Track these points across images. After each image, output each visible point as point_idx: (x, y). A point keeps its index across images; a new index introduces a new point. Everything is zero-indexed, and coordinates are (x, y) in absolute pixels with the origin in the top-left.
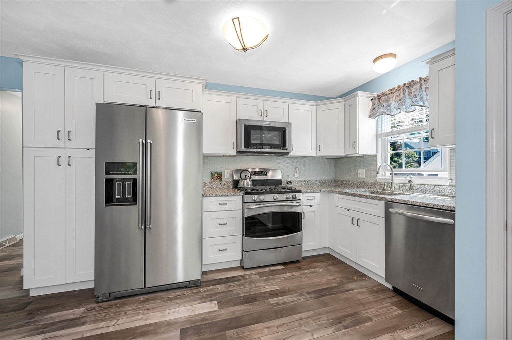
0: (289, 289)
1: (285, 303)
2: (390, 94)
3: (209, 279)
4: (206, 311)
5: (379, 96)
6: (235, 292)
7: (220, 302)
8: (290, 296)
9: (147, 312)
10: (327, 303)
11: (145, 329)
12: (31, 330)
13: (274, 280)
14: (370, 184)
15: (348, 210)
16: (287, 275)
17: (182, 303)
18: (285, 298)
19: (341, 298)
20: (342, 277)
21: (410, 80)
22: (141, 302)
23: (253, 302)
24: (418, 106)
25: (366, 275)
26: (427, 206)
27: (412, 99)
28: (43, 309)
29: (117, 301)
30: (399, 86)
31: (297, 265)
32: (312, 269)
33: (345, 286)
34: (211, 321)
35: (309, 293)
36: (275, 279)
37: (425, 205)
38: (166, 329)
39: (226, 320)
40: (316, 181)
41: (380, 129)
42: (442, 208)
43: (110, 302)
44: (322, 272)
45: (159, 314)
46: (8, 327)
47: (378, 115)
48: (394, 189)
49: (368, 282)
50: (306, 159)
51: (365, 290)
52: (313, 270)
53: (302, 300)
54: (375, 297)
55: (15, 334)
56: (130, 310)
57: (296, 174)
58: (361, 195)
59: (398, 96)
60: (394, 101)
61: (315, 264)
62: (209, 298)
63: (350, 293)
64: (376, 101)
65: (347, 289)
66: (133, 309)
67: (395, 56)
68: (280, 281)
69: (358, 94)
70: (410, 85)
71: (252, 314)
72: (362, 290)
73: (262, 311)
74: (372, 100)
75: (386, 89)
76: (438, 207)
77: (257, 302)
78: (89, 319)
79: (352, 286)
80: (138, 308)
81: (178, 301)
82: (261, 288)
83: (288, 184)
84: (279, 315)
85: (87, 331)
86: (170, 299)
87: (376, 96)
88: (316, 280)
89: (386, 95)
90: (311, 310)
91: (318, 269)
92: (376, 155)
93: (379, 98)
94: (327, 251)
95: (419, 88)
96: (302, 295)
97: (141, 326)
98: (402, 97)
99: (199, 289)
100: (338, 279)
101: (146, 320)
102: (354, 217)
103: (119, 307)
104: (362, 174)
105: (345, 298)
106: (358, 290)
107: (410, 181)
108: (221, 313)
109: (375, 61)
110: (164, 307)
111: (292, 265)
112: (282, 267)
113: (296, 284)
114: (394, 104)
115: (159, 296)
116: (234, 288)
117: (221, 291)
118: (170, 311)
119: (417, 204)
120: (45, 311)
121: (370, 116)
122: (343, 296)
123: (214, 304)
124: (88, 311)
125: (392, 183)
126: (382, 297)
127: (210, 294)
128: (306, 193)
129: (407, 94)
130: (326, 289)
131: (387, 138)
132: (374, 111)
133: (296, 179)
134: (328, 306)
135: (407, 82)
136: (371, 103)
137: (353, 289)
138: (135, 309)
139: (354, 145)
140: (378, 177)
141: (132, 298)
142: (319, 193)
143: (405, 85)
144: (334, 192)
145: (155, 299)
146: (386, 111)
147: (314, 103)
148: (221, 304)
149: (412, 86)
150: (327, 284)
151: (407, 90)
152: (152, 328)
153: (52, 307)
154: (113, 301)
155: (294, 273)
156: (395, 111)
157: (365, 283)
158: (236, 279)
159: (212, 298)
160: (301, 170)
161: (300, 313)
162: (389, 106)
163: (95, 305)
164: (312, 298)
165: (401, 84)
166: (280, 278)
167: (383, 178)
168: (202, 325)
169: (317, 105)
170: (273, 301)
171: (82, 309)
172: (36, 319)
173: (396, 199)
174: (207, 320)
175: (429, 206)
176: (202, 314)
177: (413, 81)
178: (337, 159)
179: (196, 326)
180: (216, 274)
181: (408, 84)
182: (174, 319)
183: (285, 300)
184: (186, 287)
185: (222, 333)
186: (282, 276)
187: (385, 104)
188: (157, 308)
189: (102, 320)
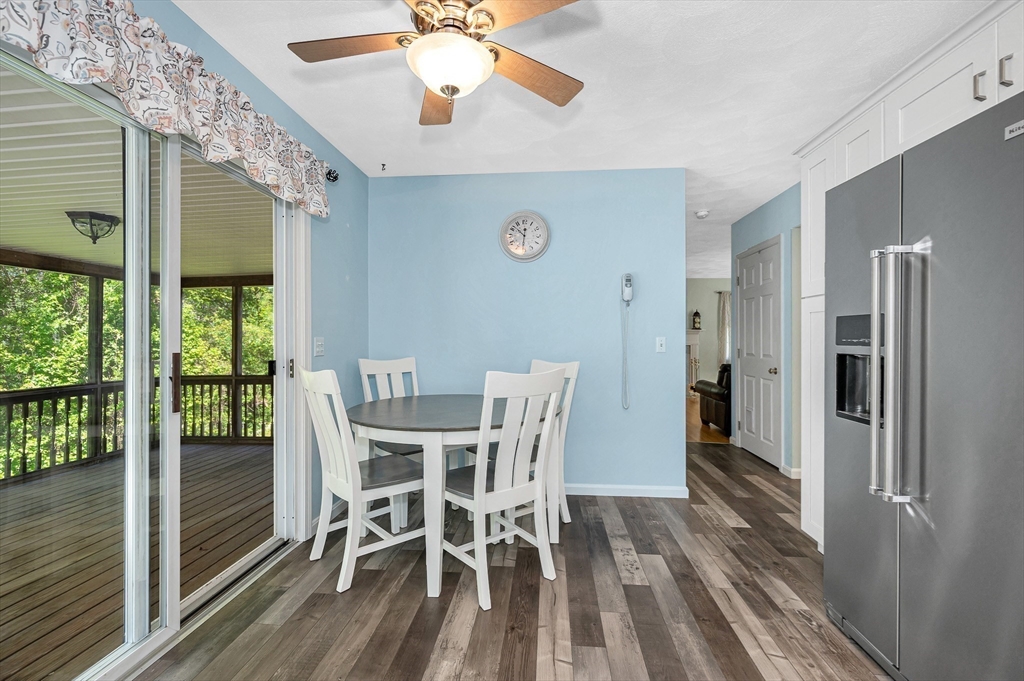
29: (850, 645)
43: (843, 638)
56: (824, 671)
78: (776, 620)
124: (801, 614)
153: (798, 577)
154: (845, 641)
163: (825, 621)
171: (802, 606)
172: (765, 572)
189: (779, 635)
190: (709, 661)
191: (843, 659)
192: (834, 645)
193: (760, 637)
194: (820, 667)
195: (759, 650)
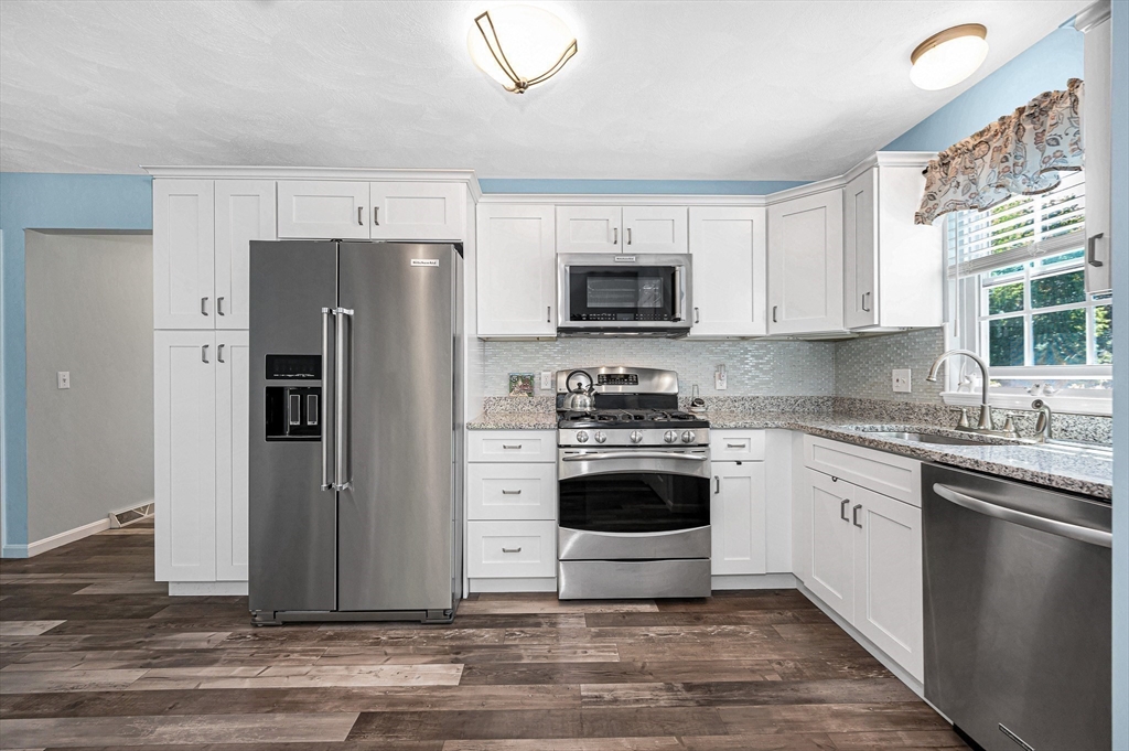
0: (643, 667)
1: (615, 701)
2: (975, 147)
3: (474, 612)
4: (431, 683)
5: (944, 157)
6: (514, 651)
7: (470, 668)
8: (637, 685)
9: (323, 661)
10: (726, 723)
11: (300, 697)
12: (136, 658)
13: (618, 639)
14: (924, 411)
15: (835, 479)
16: (653, 631)
17: (395, 655)
18: (621, 689)
19: (775, 717)
20: (805, 660)
21: (1037, 94)
22: (323, 640)
23: (539, 683)
24: (1065, 169)
25: (882, 667)
26: (1047, 483)
27: (1043, 152)
28: (172, 623)
29: (286, 629)
30: (1003, 118)
31: (696, 608)
32: (730, 624)
33: (802, 686)
34: (428, 709)
35: (689, 687)
36: (620, 635)
37: (1041, 481)
38: (336, 707)
39: (460, 713)
40: (776, 401)
41: (952, 254)
42: (1096, 493)
43: (275, 629)
44: (753, 637)
45: (341, 670)
46: (112, 644)
47: (937, 212)
48: (989, 426)
49: (881, 688)
50: (745, 344)
51: (858, 708)
52: (732, 627)
53: (662, 703)
54: (883, 736)
55: (113, 659)
56: (297, 652)
57: (718, 382)
58: (864, 440)
59: (999, 149)
60: (987, 166)
61: (743, 614)
62: (455, 654)
63: (806, 710)
64: (937, 175)
65: (805, 696)
66: (303, 651)
67: (979, 29)
68: (630, 644)
69: (876, 160)
70: (1038, 111)
71: (523, 711)
72: (849, 707)
73: (549, 710)
74: (925, 172)
75: (964, 135)
76: (1084, 491)
77: (550, 686)
78: (224, 656)
79: (822, 689)
80: (311, 650)
81: (389, 650)
82: (575, 653)
83: (693, 405)
84: (586, 731)
85: (209, 679)
86: (378, 643)
87: (937, 159)
88: (725, 657)
89: (964, 153)
90: (671, 734)
91: (744, 628)
92: (941, 328)
93: (945, 162)
94: (792, 585)
95: (1067, 113)
96: (670, 688)
97: (296, 689)
98: (1011, 148)
99: (442, 631)
100: (791, 664)
101: (312, 678)
102: (847, 501)
103: (282, 642)
104: (903, 380)
105: (787, 721)
106: (835, 707)
107: (1038, 404)
108: (459, 694)
109: (915, 55)
110: (359, 657)
111: (681, 608)
112: (654, 609)
113: (668, 657)
114: (986, 174)
115: (362, 632)
116: (517, 642)
117: (484, 643)
118: (363, 668)
119: (1014, 475)
120: (173, 626)
121: (920, 219)
122: (786, 713)
123: (453, 672)
124: (231, 640)
125: (983, 408)
126: (908, 742)
127: (458, 647)
128: (722, 428)
129: (1028, 138)
130: (742, 685)
131: (976, 275)
132: (931, 204)
133: (716, 394)
134: (726, 734)
135: (1025, 102)
136: (923, 181)
137: (821, 701)
138: (307, 651)
139: (866, 301)
140: (947, 391)
141: (314, 629)
142: (763, 431)
143: (1021, 111)
144: (802, 429)
145: (351, 637)
146: (967, 197)
147: (760, 199)
148: (469, 676)
149: (1044, 112)
150: (753, 671)
151: (1028, 127)
152: (313, 698)
153: (187, 621)
154: (280, 628)
155: (677, 629)
156: (992, 195)
157: (867, 689)
158: (532, 620)
159: (459, 656)
160: (732, 372)
161: (639, 735)
162: (974, 182)
163: (250, 630)
164: (692, 704)
165: (1010, 112)
166: (635, 635)
167: (961, 392)
168: (406, 713)
169: (767, 205)
170: (588, 690)
171: (225, 635)
172: (154, 639)
173: (953, 457)
174: (422, 703)
175: (1054, 484)
176: (419, 688)
177: (1046, 95)
178: (837, 343)
179: (393, 713)
180: (494, 603)
181: (1031, 107)
182: (363, 688)
183: (619, 693)
184: (417, 622)
185: (437, 742)
186: (642, 630)
187: (961, 178)
188: (344, 658)
189: (242, 661)
190: (228, 720)
191: (294, 638)
192: (278, 636)
193: (232, 674)
194: (293, 652)
195: (248, 680)
